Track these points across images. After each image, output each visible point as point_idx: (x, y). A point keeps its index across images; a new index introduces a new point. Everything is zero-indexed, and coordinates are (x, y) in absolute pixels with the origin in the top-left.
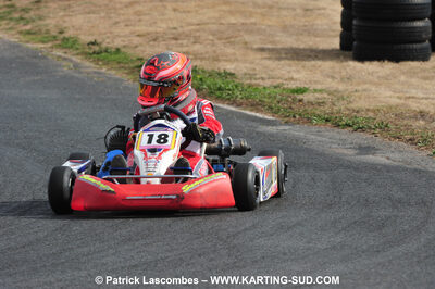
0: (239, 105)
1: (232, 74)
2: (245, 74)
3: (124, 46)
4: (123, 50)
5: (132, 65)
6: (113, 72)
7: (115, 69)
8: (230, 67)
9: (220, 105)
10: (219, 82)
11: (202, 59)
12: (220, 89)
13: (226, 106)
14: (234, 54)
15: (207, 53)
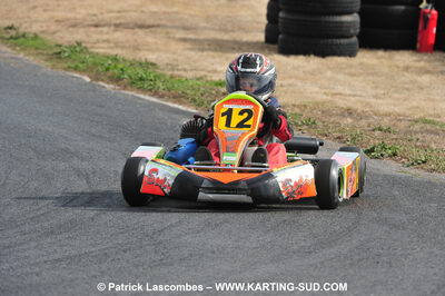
0: (161, 97)
1: (153, 65)
2: (167, 65)
3: (43, 32)
4: (42, 36)
5: (51, 52)
6: (31, 58)
7: (33, 55)
8: (152, 57)
9: (142, 96)
10: (141, 73)
11: (123, 48)
12: (141, 79)
13: (147, 98)
14: (156, 43)
15: (127, 41)
